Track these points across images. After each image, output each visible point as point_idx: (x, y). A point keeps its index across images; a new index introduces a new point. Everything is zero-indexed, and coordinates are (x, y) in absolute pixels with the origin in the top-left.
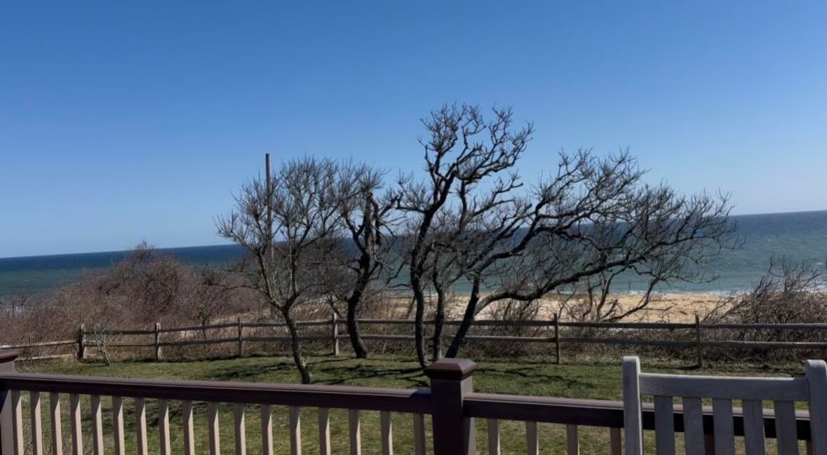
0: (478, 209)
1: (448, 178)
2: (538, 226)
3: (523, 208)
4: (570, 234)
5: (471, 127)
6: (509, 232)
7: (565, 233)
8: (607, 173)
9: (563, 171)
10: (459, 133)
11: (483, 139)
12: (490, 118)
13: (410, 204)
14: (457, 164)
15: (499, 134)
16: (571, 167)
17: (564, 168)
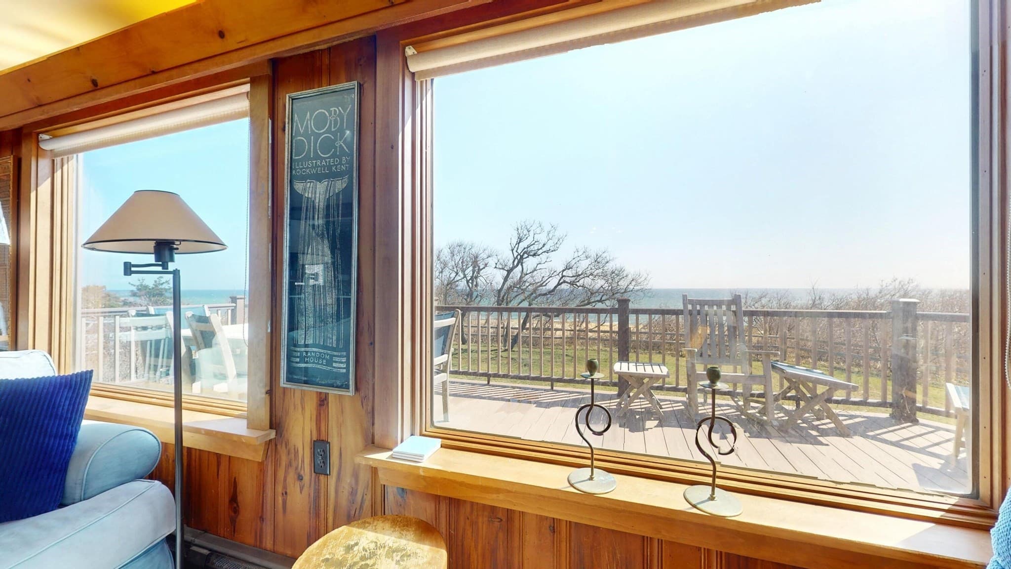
0: (528, 272)
1: (522, 254)
2: (562, 281)
3: (553, 272)
4: (579, 285)
5: (538, 231)
6: (544, 284)
7: (576, 285)
8: (598, 257)
9: (576, 255)
10: (531, 233)
11: (542, 238)
12: (547, 229)
13: (500, 267)
14: (527, 248)
15: (551, 235)
16: (580, 254)
17: (576, 253)
